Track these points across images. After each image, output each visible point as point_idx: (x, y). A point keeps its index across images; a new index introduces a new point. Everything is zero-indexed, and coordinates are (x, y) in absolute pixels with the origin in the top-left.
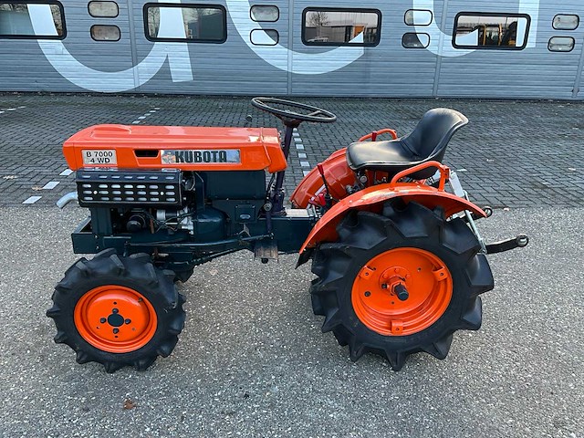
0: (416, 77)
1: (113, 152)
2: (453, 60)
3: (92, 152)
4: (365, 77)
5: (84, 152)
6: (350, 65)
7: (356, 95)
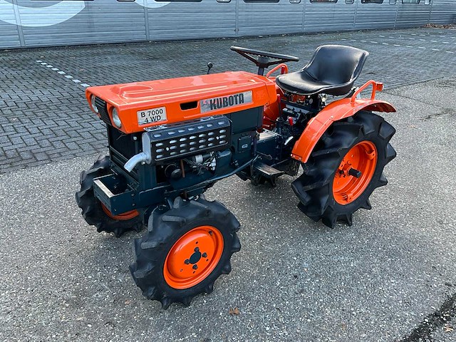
0: (132, 25)
1: (164, 109)
2: (156, 10)
3: (146, 112)
4: (91, 27)
5: (139, 114)
6: (75, 17)
7: (85, 43)
